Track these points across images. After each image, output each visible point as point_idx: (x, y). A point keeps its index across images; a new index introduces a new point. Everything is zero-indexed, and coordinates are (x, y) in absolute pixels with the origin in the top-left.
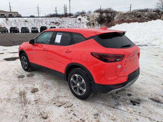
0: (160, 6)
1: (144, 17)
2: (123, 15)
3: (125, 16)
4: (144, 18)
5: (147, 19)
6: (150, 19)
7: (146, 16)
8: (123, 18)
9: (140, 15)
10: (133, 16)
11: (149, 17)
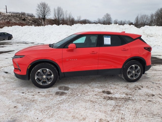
0: (40, 12)
1: (28, 20)
2: (8, 17)
3: (10, 18)
4: (29, 22)
5: (32, 23)
6: (34, 23)
7: (30, 20)
8: (8, 20)
9: (25, 18)
10: (18, 19)
11: (33, 21)
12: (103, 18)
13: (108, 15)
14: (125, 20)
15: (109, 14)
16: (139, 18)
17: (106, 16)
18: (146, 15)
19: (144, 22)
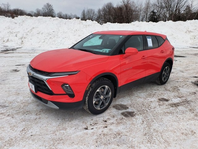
12: (43, 8)
13: (49, 6)
14: (71, 14)
15: (50, 4)
16: (85, 12)
17: (46, 6)
18: (92, 10)
19: (91, 17)
